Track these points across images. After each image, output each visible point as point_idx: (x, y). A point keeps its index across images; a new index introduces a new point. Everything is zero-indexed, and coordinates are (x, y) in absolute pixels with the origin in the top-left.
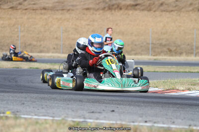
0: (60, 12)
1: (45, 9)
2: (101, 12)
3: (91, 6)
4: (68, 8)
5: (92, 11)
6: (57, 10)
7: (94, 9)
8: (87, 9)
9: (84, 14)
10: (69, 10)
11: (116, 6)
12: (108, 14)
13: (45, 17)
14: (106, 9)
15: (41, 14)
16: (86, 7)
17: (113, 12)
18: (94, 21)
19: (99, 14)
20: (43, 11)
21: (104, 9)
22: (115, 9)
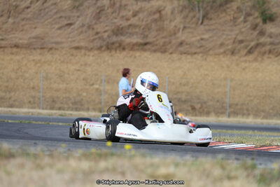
0: (39, 51)
1: (17, 46)
2: (96, 52)
3: (82, 44)
4: (50, 46)
5: (83, 51)
6: (34, 49)
7: (86, 48)
8: (77, 48)
9: (72, 55)
10: (51, 49)
11: (117, 45)
12: (106, 56)
13: (18, 57)
14: (103, 49)
15: (12, 54)
16: (76, 44)
17: (113, 52)
18: (86, 65)
19: (93, 56)
20: (15, 50)
21: (100, 48)
22: (116, 49)
